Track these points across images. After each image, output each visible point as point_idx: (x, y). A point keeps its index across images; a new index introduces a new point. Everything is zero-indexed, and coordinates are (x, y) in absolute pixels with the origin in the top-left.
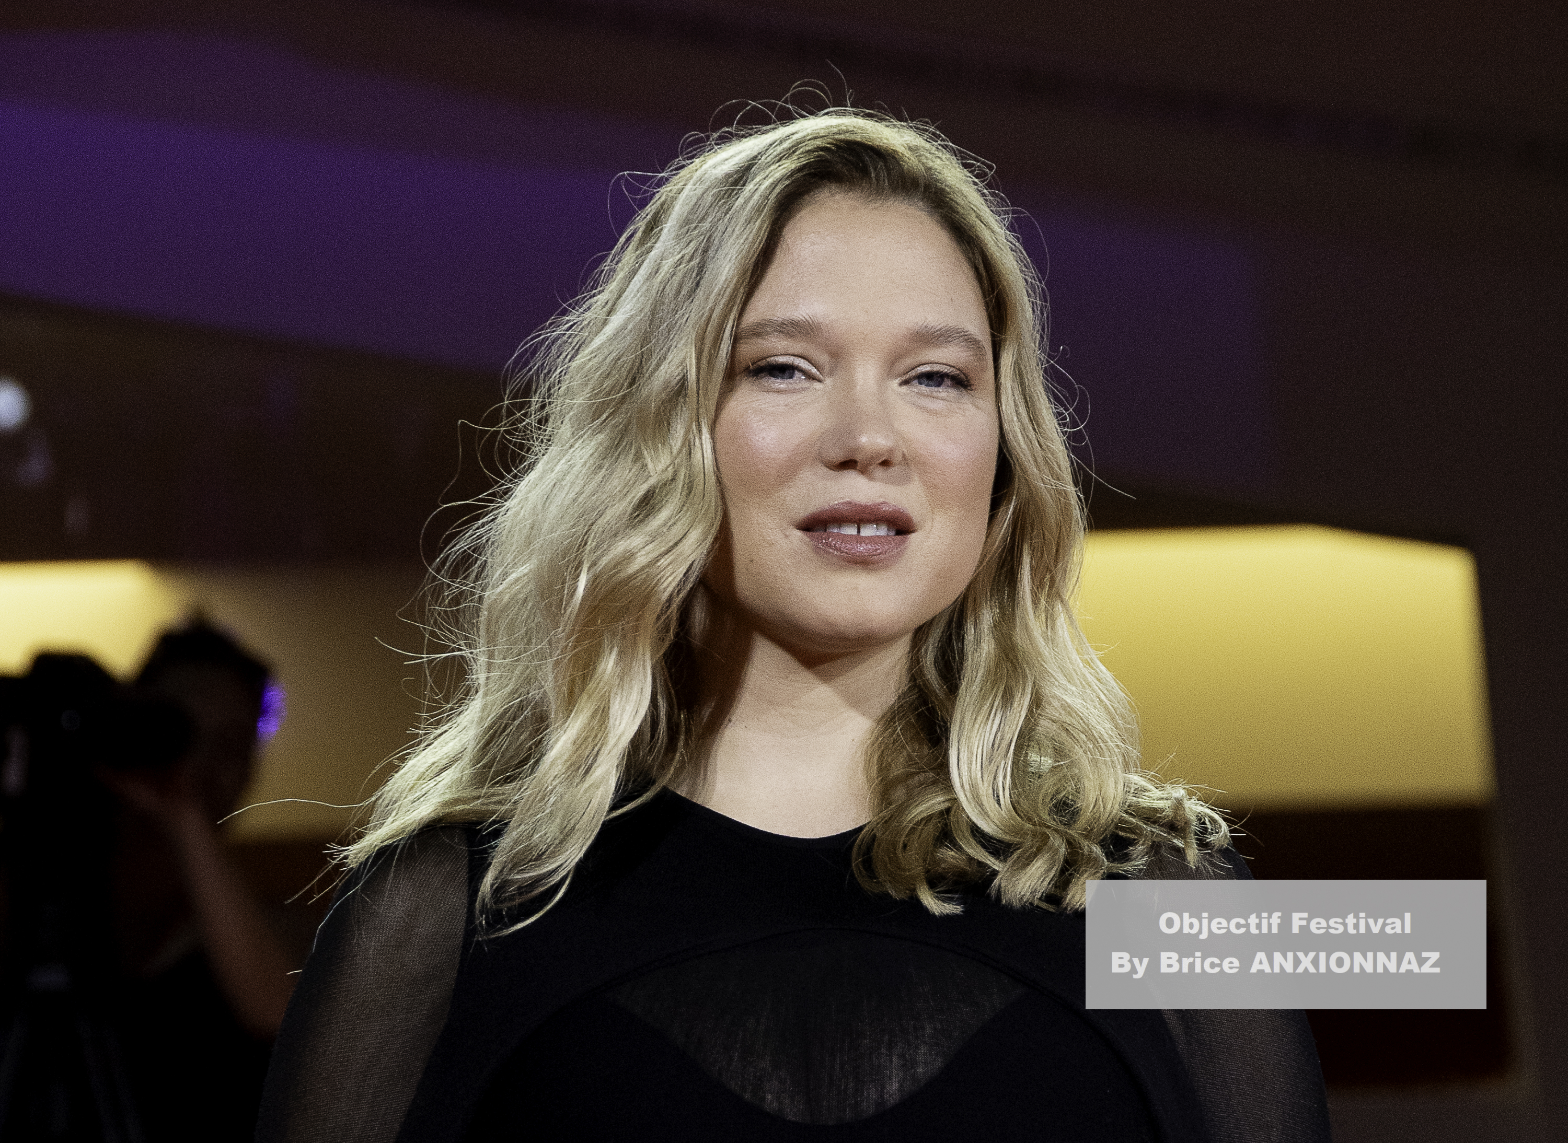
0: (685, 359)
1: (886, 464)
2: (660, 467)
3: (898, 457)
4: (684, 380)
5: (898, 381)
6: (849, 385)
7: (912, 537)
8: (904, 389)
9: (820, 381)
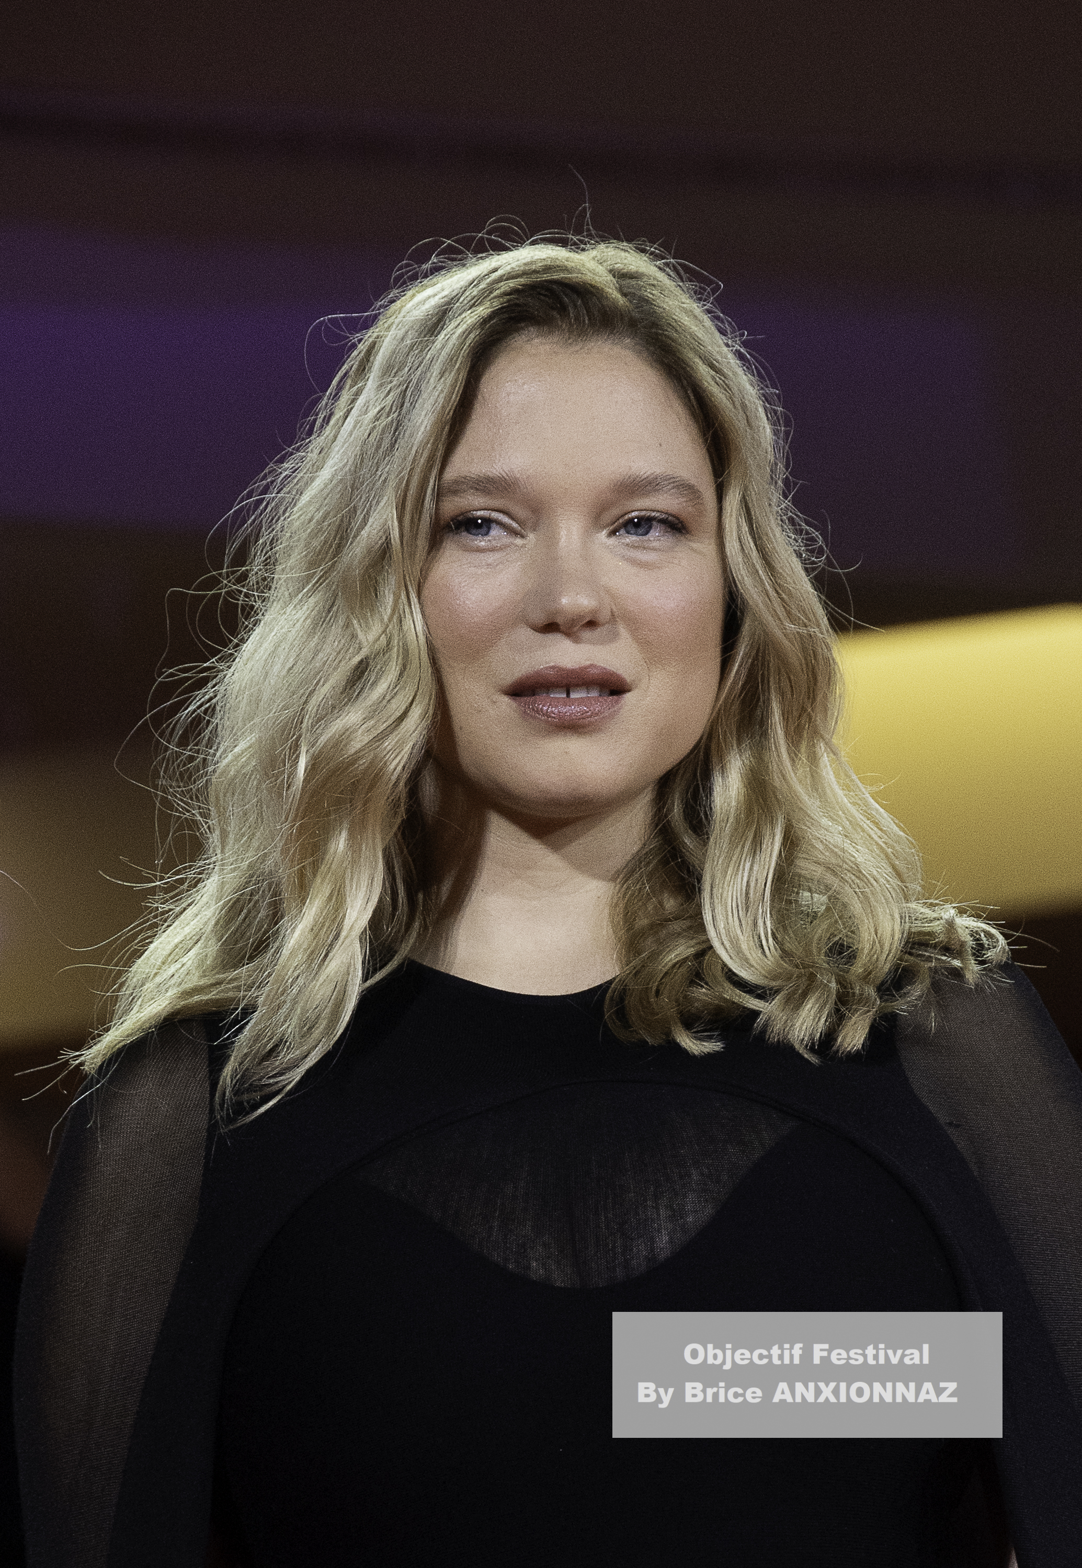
0: (386, 521)
1: (592, 624)
2: (371, 637)
3: (604, 615)
4: (388, 541)
5: (605, 532)
6: (551, 542)
7: (628, 696)
8: (612, 541)
9: (523, 537)
